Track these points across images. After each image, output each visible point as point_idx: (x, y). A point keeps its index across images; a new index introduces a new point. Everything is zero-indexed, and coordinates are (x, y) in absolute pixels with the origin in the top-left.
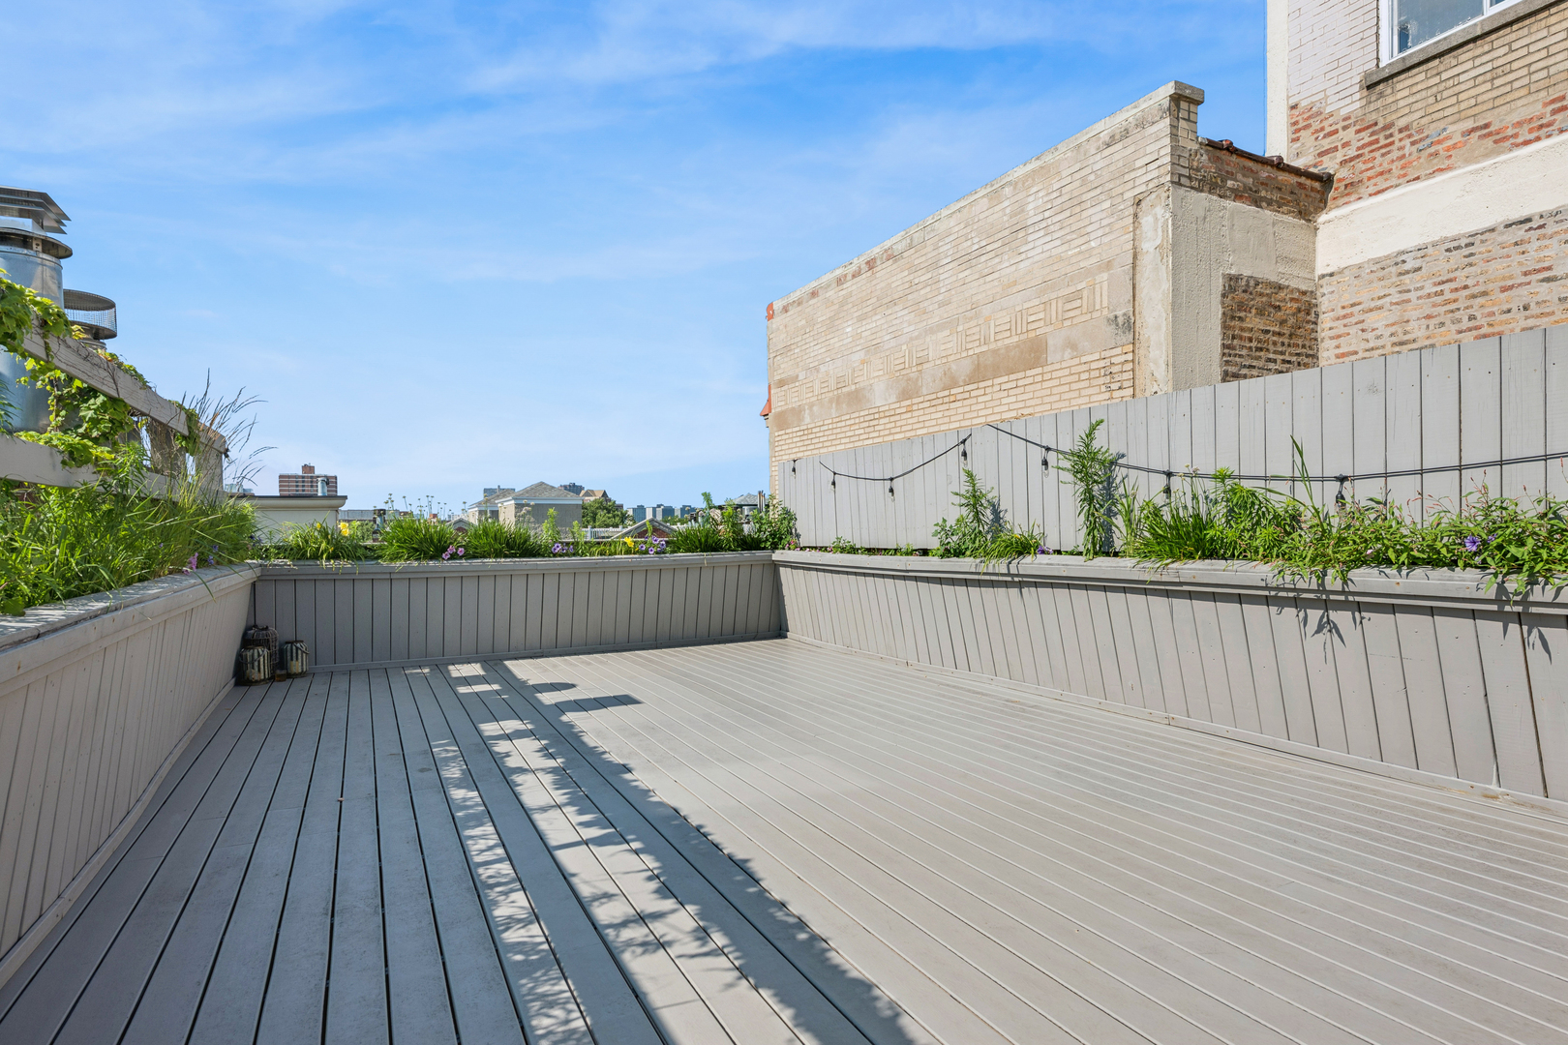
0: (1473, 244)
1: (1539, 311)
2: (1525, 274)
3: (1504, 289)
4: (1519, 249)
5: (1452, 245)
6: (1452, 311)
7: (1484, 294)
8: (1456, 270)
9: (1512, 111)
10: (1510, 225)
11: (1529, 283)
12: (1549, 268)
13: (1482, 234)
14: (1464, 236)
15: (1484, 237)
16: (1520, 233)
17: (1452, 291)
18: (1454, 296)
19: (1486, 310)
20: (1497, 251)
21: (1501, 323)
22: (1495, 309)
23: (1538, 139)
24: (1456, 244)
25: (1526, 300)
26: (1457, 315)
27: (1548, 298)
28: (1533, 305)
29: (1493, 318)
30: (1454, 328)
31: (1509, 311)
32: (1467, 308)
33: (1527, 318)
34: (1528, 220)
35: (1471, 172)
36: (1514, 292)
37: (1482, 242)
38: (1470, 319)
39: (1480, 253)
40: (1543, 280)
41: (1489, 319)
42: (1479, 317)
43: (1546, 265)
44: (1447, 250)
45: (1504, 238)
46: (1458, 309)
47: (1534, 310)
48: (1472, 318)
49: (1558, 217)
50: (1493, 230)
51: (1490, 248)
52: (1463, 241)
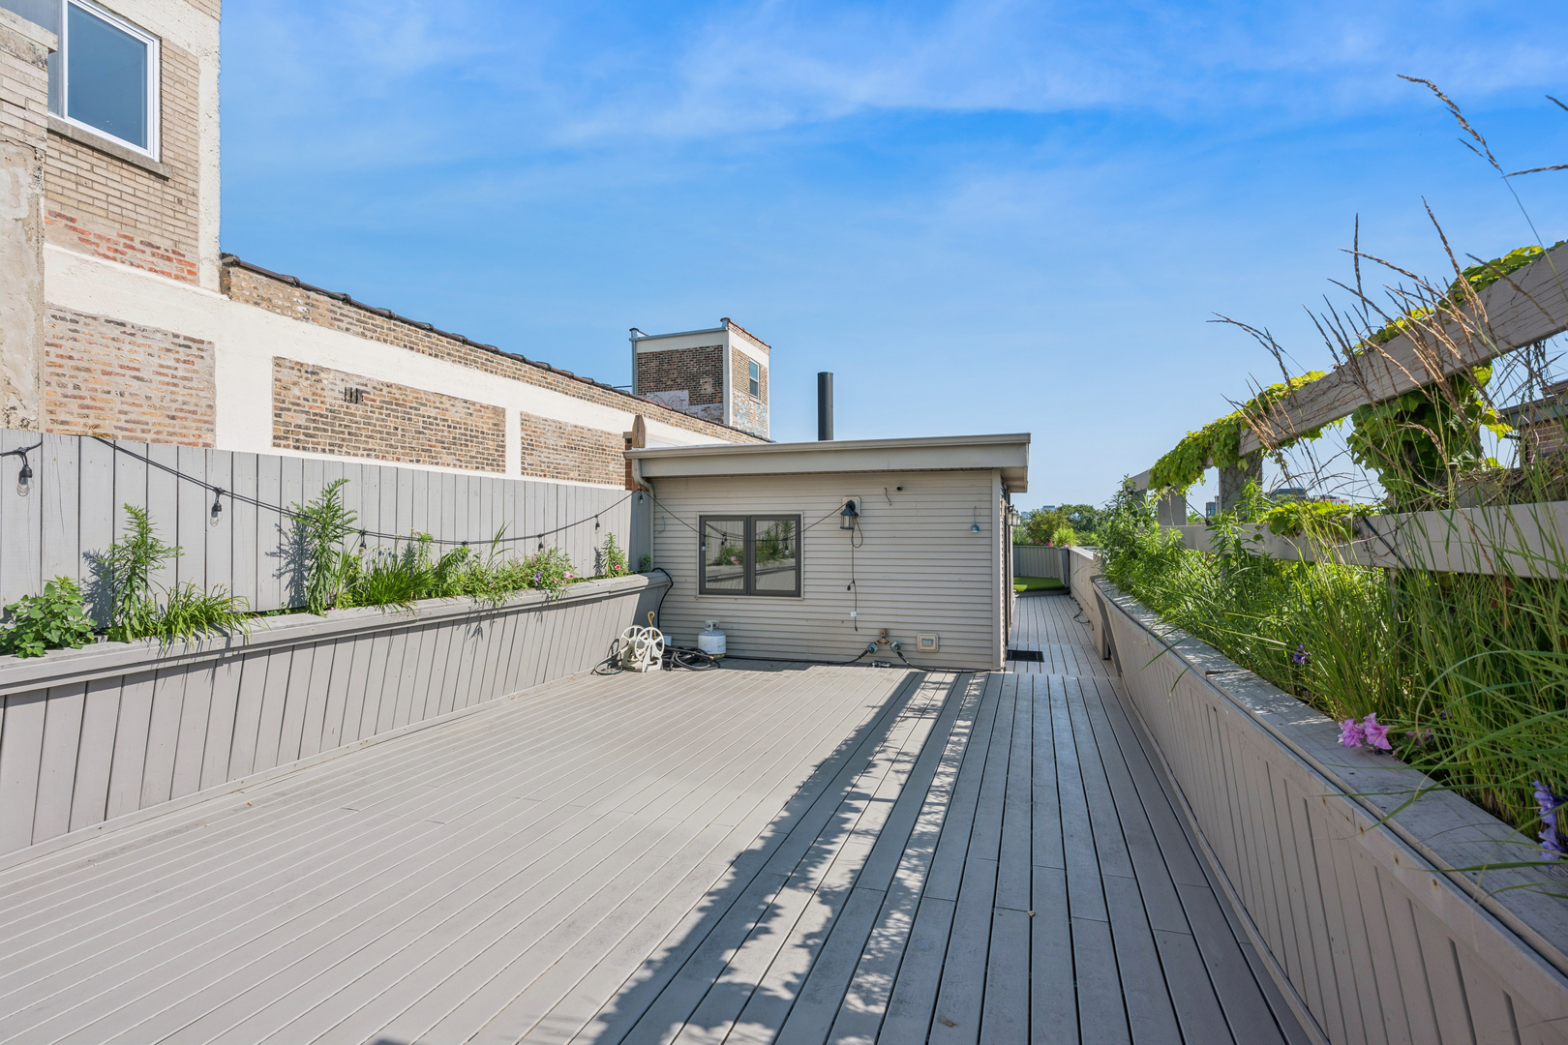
0: (77, 322)
1: (131, 401)
2: (121, 367)
3: (105, 373)
4: (116, 344)
5: (58, 314)
6: (58, 375)
7: (88, 370)
8: (62, 338)
9: (93, 222)
10: (110, 322)
11: (124, 376)
12: (138, 370)
13: (86, 317)
14: (70, 311)
15: (87, 320)
16: (116, 332)
17: (57, 356)
18: (59, 361)
19: (91, 385)
20: (97, 338)
21: (102, 400)
22: (98, 387)
23: (115, 259)
24: (62, 315)
25: (123, 388)
26: (63, 380)
27: (138, 393)
28: (127, 394)
29: (95, 394)
30: (60, 391)
31: (109, 392)
32: (72, 377)
33: (122, 403)
34: (123, 325)
35: (77, 259)
36: (112, 378)
37: (85, 324)
38: (74, 388)
39: (83, 333)
40: (135, 377)
41: (91, 393)
42: (83, 389)
43: (136, 366)
44: (53, 316)
45: (101, 329)
46: (64, 375)
47: (127, 398)
48: (77, 387)
49: (144, 333)
50: (95, 319)
51: (92, 333)
52: (69, 316)
